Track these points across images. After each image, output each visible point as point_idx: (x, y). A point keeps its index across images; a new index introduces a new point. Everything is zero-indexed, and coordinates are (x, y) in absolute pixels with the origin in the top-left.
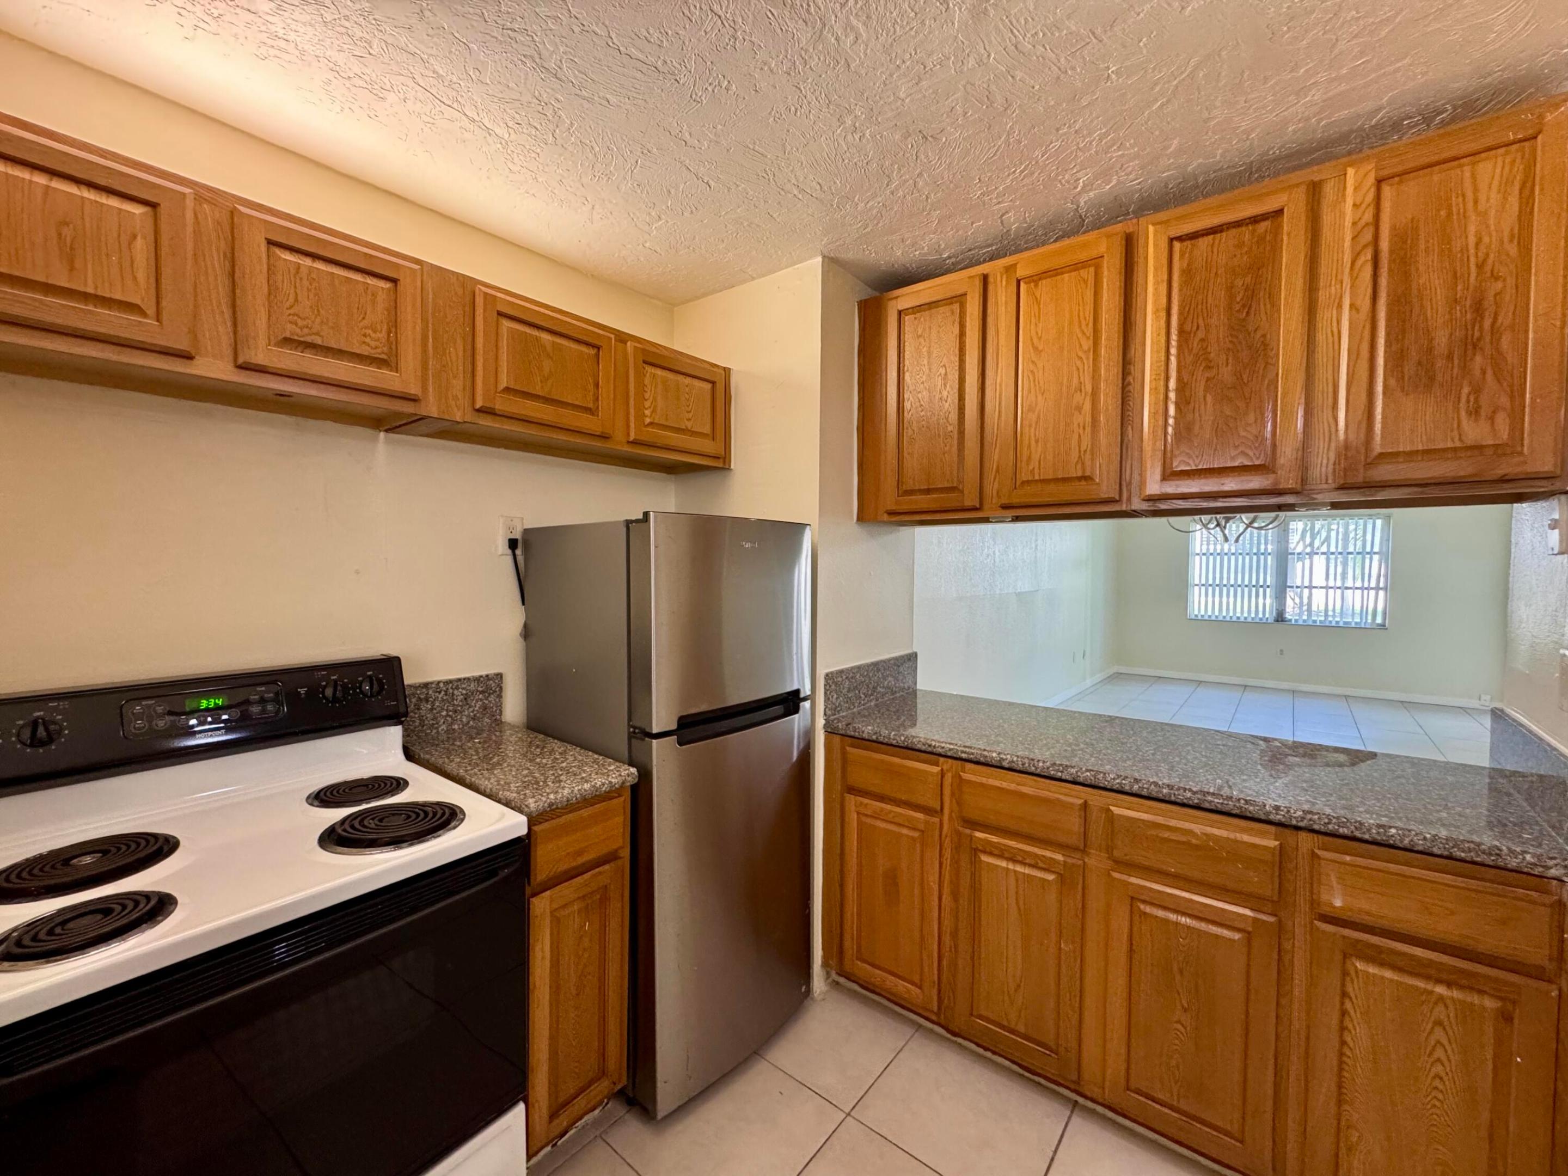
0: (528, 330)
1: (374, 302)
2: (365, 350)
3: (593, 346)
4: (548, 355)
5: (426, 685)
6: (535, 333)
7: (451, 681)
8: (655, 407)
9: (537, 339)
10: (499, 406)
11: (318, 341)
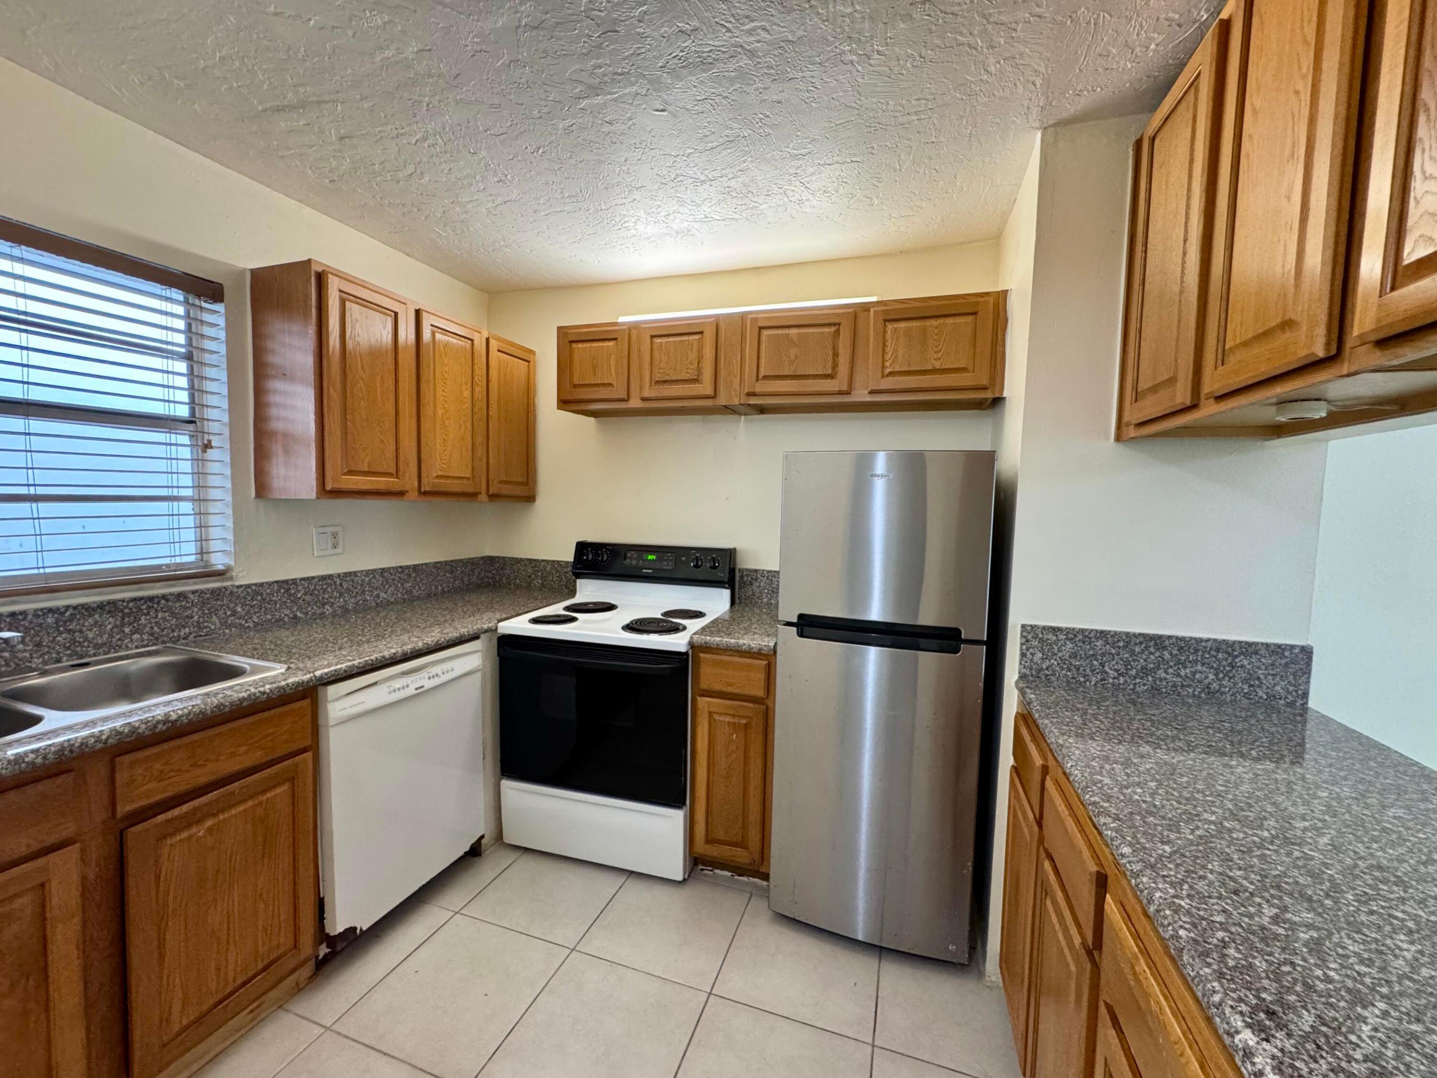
0: (780, 332)
1: (692, 349)
2: (688, 377)
3: (834, 324)
4: (795, 344)
5: (756, 571)
6: (786, 331)
7: (770, 571)
8: (896, 357)
9: (787, 335)
10: (758, 389)
11: (668, 378)
